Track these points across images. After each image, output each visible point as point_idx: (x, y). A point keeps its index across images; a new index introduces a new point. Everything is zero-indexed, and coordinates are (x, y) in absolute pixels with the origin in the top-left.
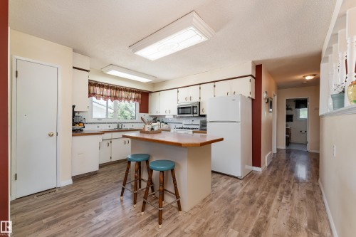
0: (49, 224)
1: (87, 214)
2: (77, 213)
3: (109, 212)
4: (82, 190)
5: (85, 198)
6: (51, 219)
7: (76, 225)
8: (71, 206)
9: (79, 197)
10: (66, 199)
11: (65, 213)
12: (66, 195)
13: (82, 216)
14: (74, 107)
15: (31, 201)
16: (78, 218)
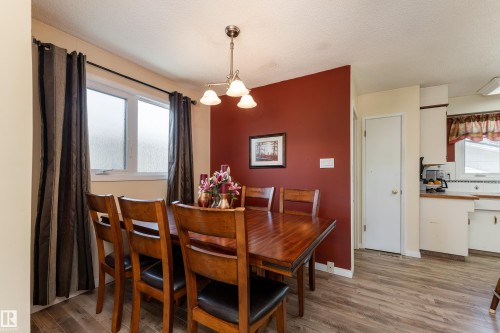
0: (382, 281)
1: (423, 297)
2: (411, 289)
3: (457, 314)
4: (429, 270)
5: (429, 281)
6: (385, 278)
7: (405, 298)
8: (409, 279)
9: (422, 276)
10: (407, 270)
11: (400, 282)
12: (408, 266)
13: (417, 296)
14: (422, 159)
15: (375, 255)
16: (412, 294)
